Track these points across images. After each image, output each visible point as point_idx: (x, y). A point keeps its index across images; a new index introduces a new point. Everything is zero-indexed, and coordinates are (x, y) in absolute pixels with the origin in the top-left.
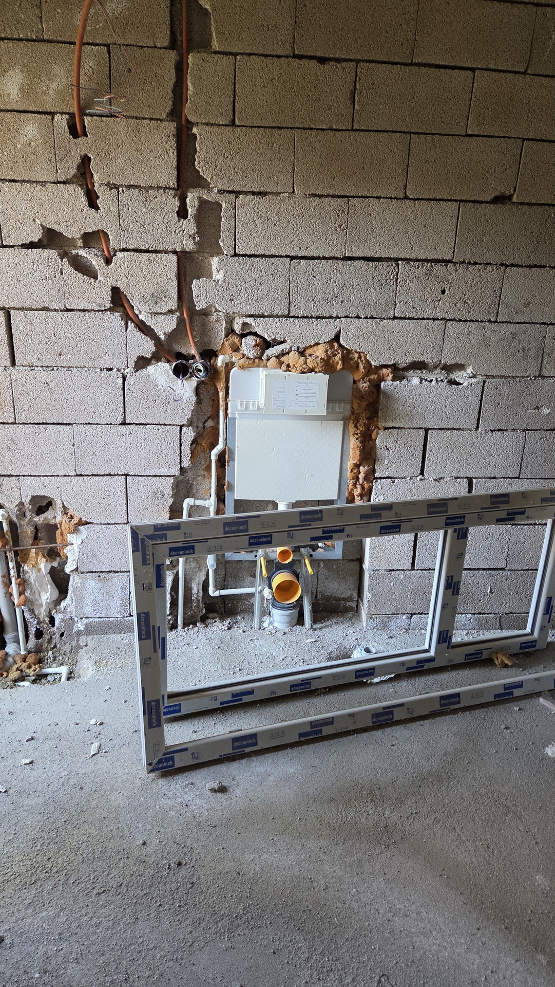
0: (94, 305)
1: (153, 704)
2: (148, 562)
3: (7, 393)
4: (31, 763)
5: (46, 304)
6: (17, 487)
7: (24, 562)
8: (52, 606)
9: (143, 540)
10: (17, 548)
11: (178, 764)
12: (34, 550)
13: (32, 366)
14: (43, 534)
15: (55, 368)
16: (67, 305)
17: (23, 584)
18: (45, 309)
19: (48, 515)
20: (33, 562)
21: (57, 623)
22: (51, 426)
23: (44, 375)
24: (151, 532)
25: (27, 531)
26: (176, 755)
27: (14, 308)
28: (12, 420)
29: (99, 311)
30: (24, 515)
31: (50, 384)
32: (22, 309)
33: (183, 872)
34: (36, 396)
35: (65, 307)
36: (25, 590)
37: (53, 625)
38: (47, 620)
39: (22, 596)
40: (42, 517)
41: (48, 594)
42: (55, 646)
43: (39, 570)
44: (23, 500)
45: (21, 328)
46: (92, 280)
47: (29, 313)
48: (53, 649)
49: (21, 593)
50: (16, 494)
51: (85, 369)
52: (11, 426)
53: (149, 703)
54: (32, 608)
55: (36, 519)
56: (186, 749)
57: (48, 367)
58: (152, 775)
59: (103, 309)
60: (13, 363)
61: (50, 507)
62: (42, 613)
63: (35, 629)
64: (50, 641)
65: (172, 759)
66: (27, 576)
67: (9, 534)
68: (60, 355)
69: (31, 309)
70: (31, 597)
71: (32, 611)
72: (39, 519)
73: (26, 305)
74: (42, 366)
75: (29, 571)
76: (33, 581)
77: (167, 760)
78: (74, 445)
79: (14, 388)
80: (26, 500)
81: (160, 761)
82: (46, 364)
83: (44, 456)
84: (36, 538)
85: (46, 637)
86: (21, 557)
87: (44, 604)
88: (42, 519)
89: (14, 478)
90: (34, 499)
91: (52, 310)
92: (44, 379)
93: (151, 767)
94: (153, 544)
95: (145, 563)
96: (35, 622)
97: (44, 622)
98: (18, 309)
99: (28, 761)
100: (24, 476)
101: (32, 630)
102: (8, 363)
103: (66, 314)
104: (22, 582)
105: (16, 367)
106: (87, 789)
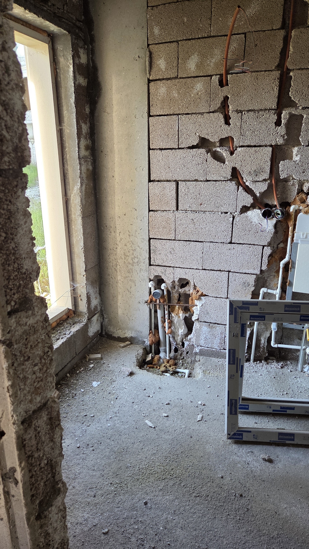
0: (222, 177)
1: (234, 401)
2: (237, 321)
3: (173, 224)
4: (167, 416)
5: (196, 178)
6: (172, 273)
7: (173, 312)
8: (184, 337)
9: (236, 309)
10: (170, 304)
11: (245, 439)
12: (177, 306)
13: (186, 211)
14: (183, 298)
15: (198, 212)
16: (207, 178)
17: (171, 323)
18: (196, 180)
19: (186, 289)
20: (177, 313)
21: (185, 346)
22: (193, 242)
23: (191, 215)
24: (241, 305)
25: (175, 296)
26: (244, 434)
27: (181, 181)
28: (173, 238)
29: (224, 181)
30: (175, 288)
31: (194, 220)
32: (184, 181)
33: (243, 501)
34: (186, 226)
35: (206, 179)
36: (171, 326)
37: (183, 347)
38: (181, 344)
39: (170, 329)
40: (183, 289)
41: (183, 330)
42: (183, 358)
43: (179, 317)
44: (175, 280)
45: (183, 191)
46: (222, 164)
47: (188, 183)
48: (182, 359)
49: (169, 328)
50: (172, 276)
51: (213, 212)
52: (173, 241)
53: (231, 400)
54: (174, 336)
55: (180, 290)
56: (250, 432)
57: (194, 211)
58: (229, 441)
59: (226, 179)
60: (177, 209)
61: (188, 285)
62: (179, 339)
63: (174, 347)
64: (181, 355)
65: (242, 435)
66: (173, 319)
67: (167, 296)
68: (201, 205)
69: (189, 181)
70: (174, 330)
71: (174, 338)
72: (182, 291)
73: (187, 179)
74: (191, 211)
75: (174, 317)
76: (175, 322)
77: (239, 435)
78: (203, 253)
79: (176, 222)
80: (176, 280)
81: (234, 434)
82: (193, 209)
83: (187, 258)
84: (179, 300)
85: (180, 352)
86: (171, 309)
87: (180, 335)
88: (183, 291)
89: (171, 268)
90: (180, 280)
91: (199, 181)
92: (191, 218)
93: (229, 436)
94: (241, 312)
95: (235, 321)
96: (175, 344)
97: (179, 344)
98: (183, 181)
99: (166, 415)
100: (176, 267)
101: (173, 348)
102: (175, 209)
103: (206, 183)
104: (170, 322)
105: (178, 211)
106: (194, 438)
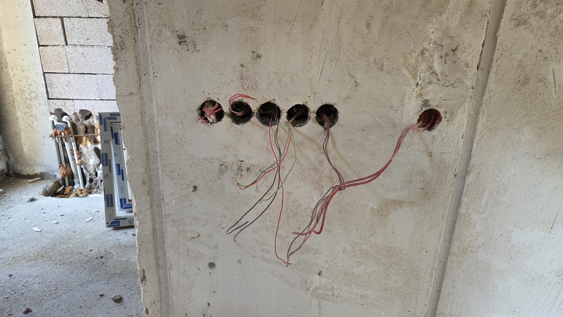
0: (102, 15)
1: (109, 196)
2: (107, 130)
3: (64, 58)
4: (57, 223)
5: (79, 15)
6: (72, 105)
7: (80, 143)
8: (96, 167)
9: (104, 119)
10: (77, 136)
11: (122, 225)
12: (84, 138)
13: (75, 45)
15: (86, 46)
16: (89, 15)
17: (80, 154)
18: (79, 17)
19: (90, 120)
20: (85, 144)
22: (86, 75)
23: (80, 49)
25: (81, 128)
27: (65, 17)
31: (84, 54)
32: (69, 17)
34: (78, 60)
36: (81, 157)
37: (97, 176)
38: (94, 174)
39: (80, 160)
41: (93, 160)
43: (88, 148)
44: (76, 112)
45: (69, 26)
48: (97, 188)
50: (72, 108)
51: (101, 47)
52: (68, 74)
53: (107, 195)
54: (85, 166)
56: (126, 219)
57: (83, 45)
58: (110, 229)
61: (91, 117)
62: (92, 171)
63: (89, 178)
65: (119, 222)
66: (82, 150)
67: (71, 129)
68: (88, 39)
69: (73, 17)
70: (84, 161)
74: (80, 45)
76: (85, 153)
77: (116, 222)
78: (98, 84)
79: (67, 55)
81: (112, 223)
83: (84, 90)
84: (86, 132)
85: (94, 182)
86: (78, 141)
87: (91, 165)
88: (87, 122)
89: (71, 101)
90: (82, 111)
91: (82, 18)
92: (81, 52)
93: (108, 225)
94: (110, 122)
96: (88, 174)
100: (76, 99)
102: (64, 44)
103: (89, 19)
105: (68, 46)
